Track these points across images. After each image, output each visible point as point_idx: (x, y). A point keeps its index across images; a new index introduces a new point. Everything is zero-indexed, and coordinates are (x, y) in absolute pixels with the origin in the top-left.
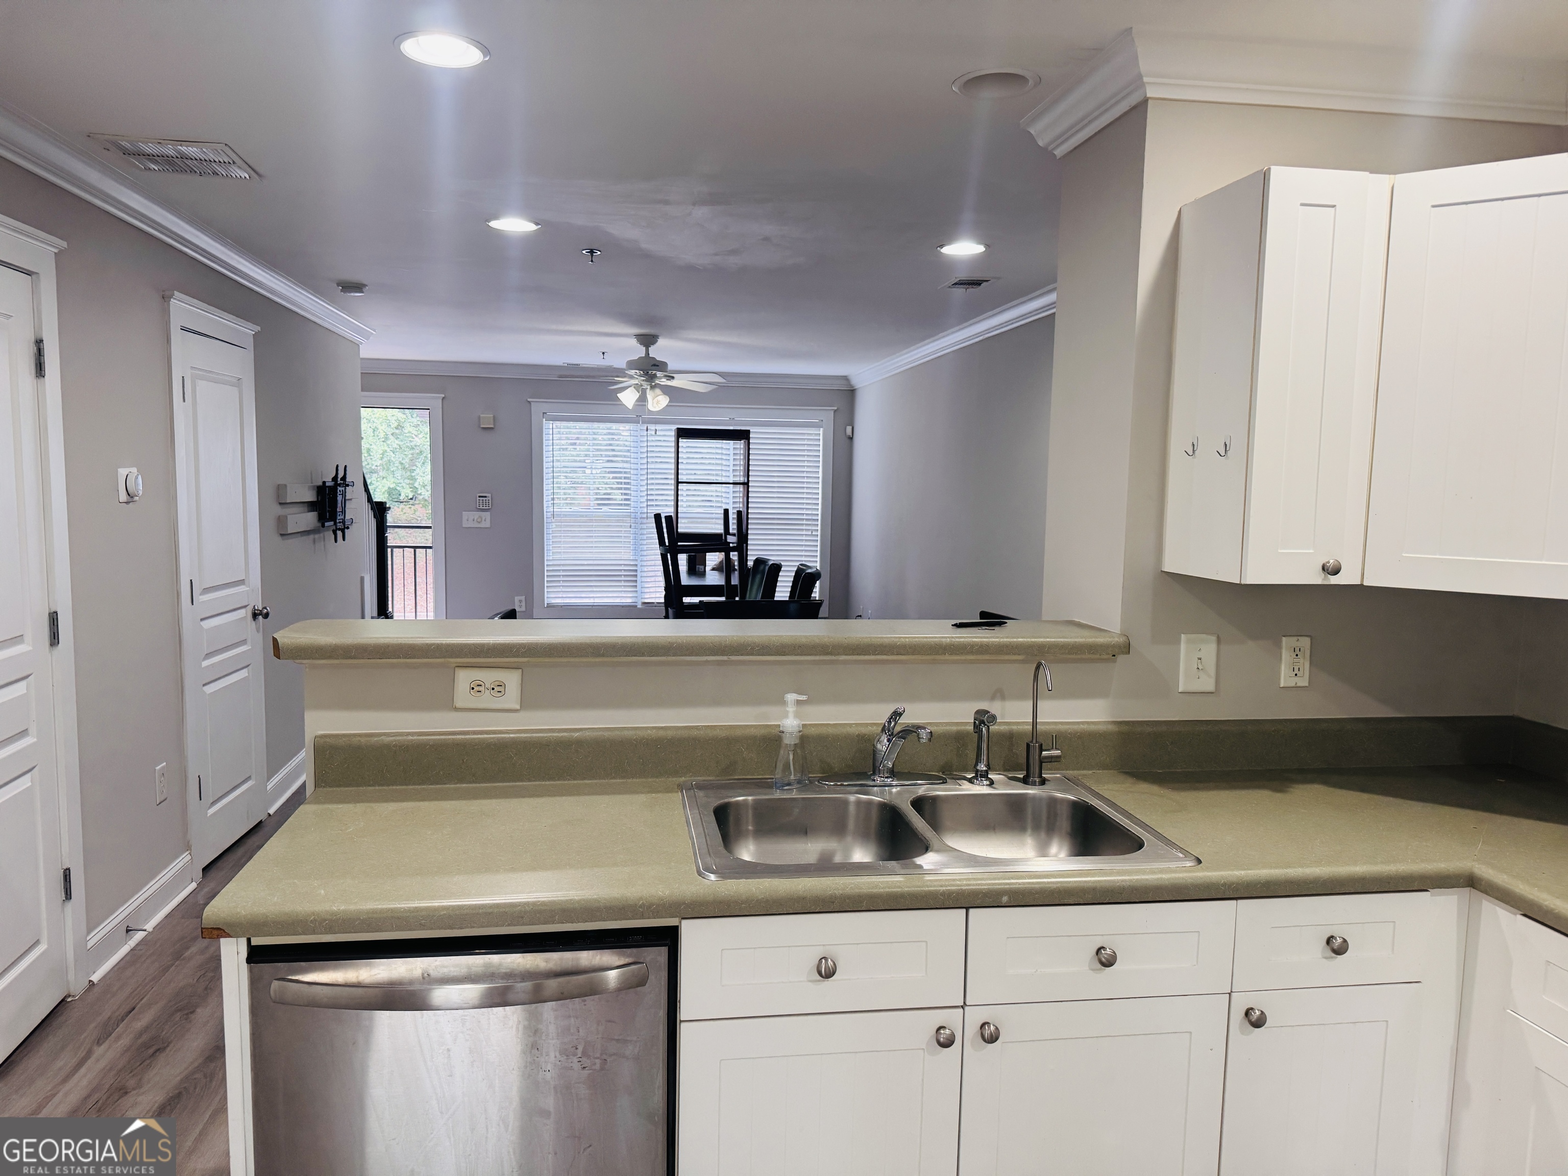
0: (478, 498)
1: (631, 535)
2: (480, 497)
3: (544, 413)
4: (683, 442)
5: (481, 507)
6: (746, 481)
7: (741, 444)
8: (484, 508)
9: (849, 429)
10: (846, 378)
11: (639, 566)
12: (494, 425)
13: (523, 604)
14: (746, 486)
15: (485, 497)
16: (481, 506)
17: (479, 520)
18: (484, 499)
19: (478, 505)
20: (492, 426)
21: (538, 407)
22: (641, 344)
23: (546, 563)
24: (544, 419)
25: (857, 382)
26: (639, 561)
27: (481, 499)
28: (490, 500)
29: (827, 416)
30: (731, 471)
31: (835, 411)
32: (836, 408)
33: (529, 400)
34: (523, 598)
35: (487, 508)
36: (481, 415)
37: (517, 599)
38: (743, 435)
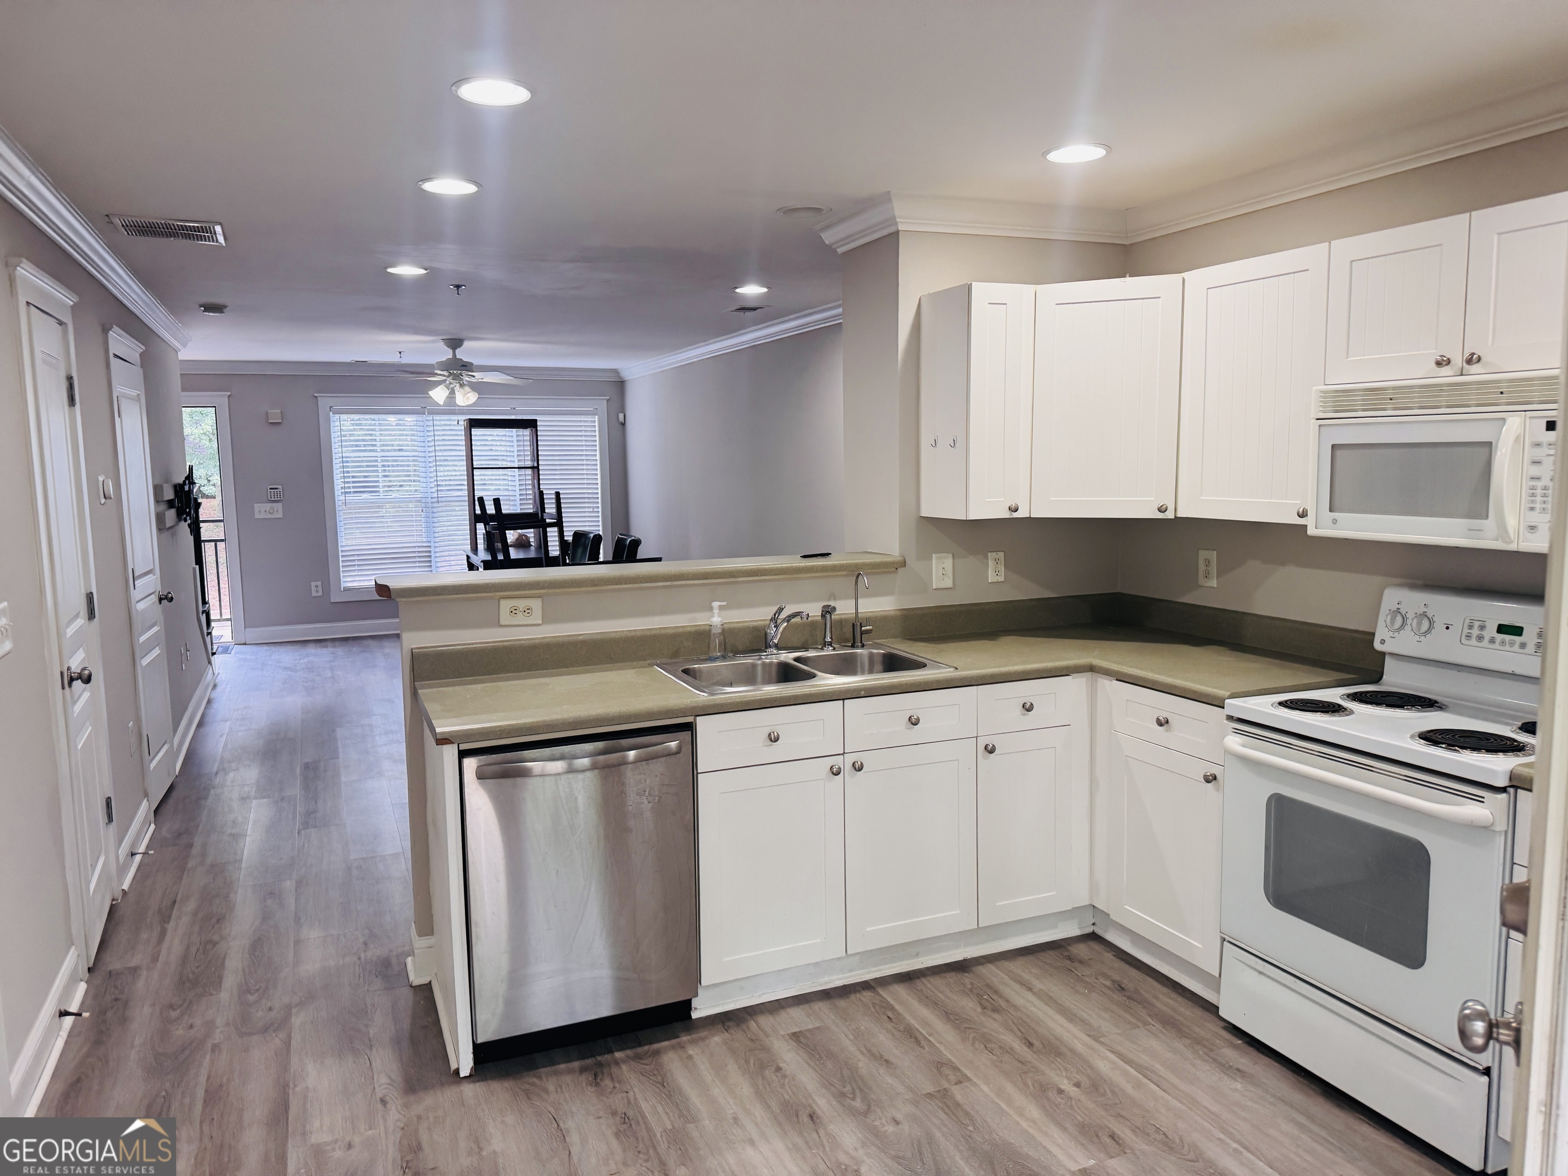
0: (269, 490)
1: (423, 519)
2: (270, 489)
3: (331, 407)
4: (475, 431)
5: (273, 499)
6: (536, 465)
7: (527, 432)
8: (276, 499)
9: (621, 416)
10: (616, 372)
11: (432, 547)
12: (282, 419)
13: (320, 589)
14: (536, 470)
15: (277, 489)
16: (273, 497)
17: (271, 511)
18: (275, 491)
19: (269, 497)
20: (280, 421)
21: (325, 402)
22: (448, 347)
23: (340, 549)
24: (331, 413)
25: (626, 375)
26: (432, 543)
27: (272, 491)
28: (281, 491)
29: (602, 405)
30: (516, 456)
31: (608, 400)
32: (608, 398)
33: (316, 395)
34: (319, 583)
35: (279, 499)
36: (269, 411)
37: (313, 584)
38: (531, 424)
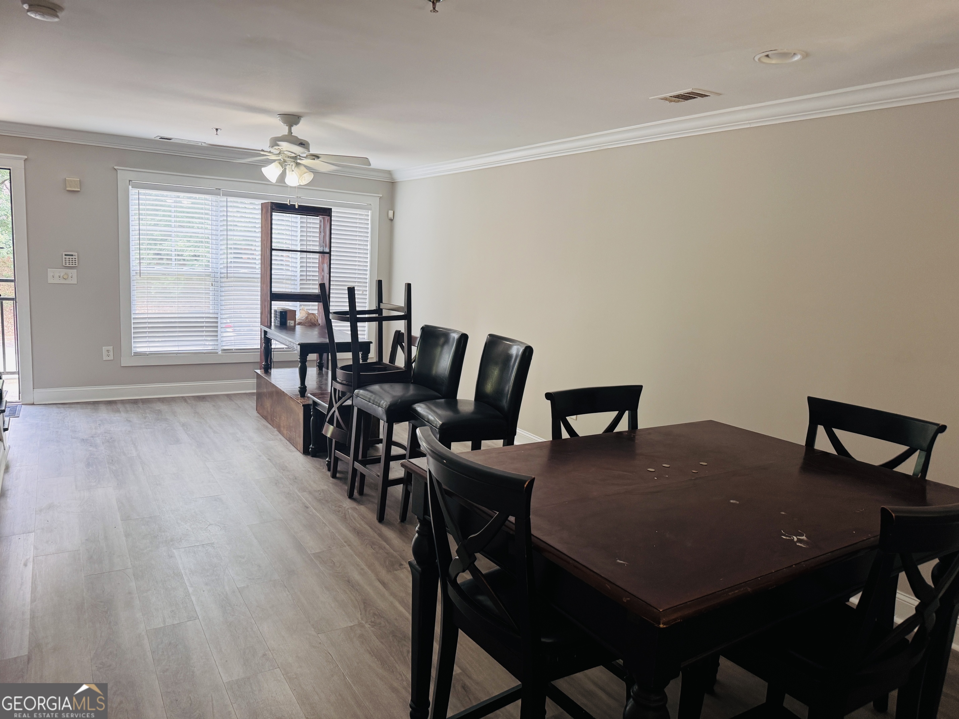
0: (64, 257)
1: (211, 292)
2: (66, 255)
3: (130, 181)
5: (67, 265)
6: (327, 250)
8: (71, 265)
9: (391, 213)
10: (389, 173)
11: (219, 319)
12: (80, 189)
13: (111, 353)
15: (72, 255)
16: (68, 263)
17: (65, 277)
18: (71, 257)
19: (64, 263)
20: (79, 190)
21: (124, 175)
22: (284, 123)
23: (133, 316)
24: (130, 187)
25: (399, 177)
26: (219, 314)
27: (68, 257)
28: (77, 258)
29: (374, 201)
30: (299, 241)
31: (380, 198)
32: (381, 196)
33: (116, 167)
34: (111, 348)
35: (74, 265)
36: (67, 179)
37: (105, 349)
38: (326, 212)
